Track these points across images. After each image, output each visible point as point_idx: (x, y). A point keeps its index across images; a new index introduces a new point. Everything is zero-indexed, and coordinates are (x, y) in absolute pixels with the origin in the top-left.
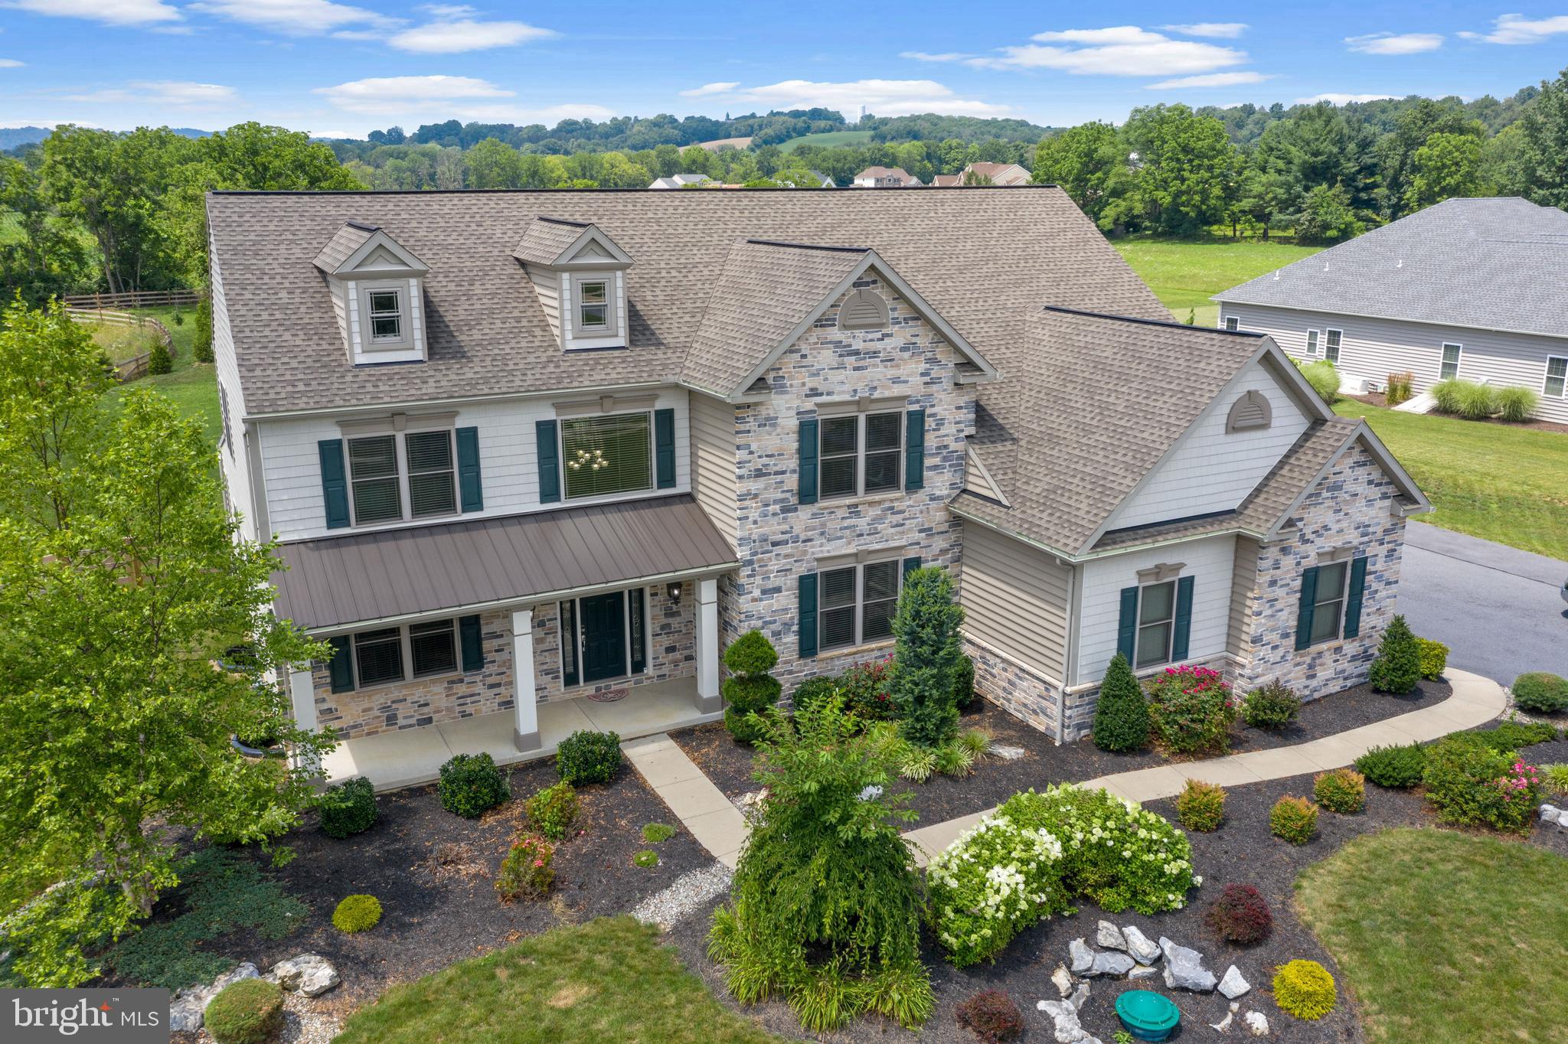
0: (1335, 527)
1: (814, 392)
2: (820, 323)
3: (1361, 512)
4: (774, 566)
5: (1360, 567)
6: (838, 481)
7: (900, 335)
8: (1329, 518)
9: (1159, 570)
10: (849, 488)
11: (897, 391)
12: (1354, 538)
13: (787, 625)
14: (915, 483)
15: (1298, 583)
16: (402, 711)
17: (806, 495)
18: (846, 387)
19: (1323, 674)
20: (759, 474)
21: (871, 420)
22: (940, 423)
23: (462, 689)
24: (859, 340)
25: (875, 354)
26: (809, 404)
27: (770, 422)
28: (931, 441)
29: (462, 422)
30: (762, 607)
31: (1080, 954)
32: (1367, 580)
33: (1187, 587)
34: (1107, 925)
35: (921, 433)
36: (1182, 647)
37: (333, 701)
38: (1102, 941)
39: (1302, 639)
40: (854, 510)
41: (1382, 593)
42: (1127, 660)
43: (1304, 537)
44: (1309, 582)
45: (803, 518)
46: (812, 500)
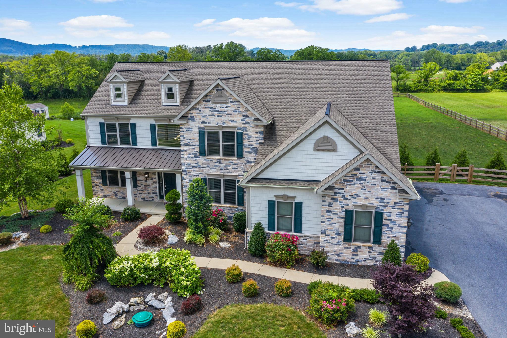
0: (363, 196)
1: (204, 122)
2: (205, 101)
4: (193, 173)
5: (379, 216)
6: (214, 151)
7: (233, 107)
8: (359, 192)
9: (283, 197)
10: (218, 153)
11: (233, 125)
12: (376, 203)
14: (240, 156)
15: (343, 215)
16: (119, 194)
17: (202, 153)
18: (214, 122)
19: (361, 256)
20: (187, 145)
21: (224, 133)
22: (250, 137)
24: (218, 107)
25: (224, 112)
26: (202, 126)
27: (190, 129)
28: (246, 142)
29: (132, 121)
31: (150, 297)
32: (384, 222)
33: (299, 206)
34: (166, 294)
35: (242, 139)
36: (298, 228)
37: (103, 187)
38: (160, 297)
39: (348, 238)
40: (219, 161)
41: (396, 229)
42: (271, 227)
43: (344, 196)
44: (349, 215)
45: (201, 160)
46: (205, 156)
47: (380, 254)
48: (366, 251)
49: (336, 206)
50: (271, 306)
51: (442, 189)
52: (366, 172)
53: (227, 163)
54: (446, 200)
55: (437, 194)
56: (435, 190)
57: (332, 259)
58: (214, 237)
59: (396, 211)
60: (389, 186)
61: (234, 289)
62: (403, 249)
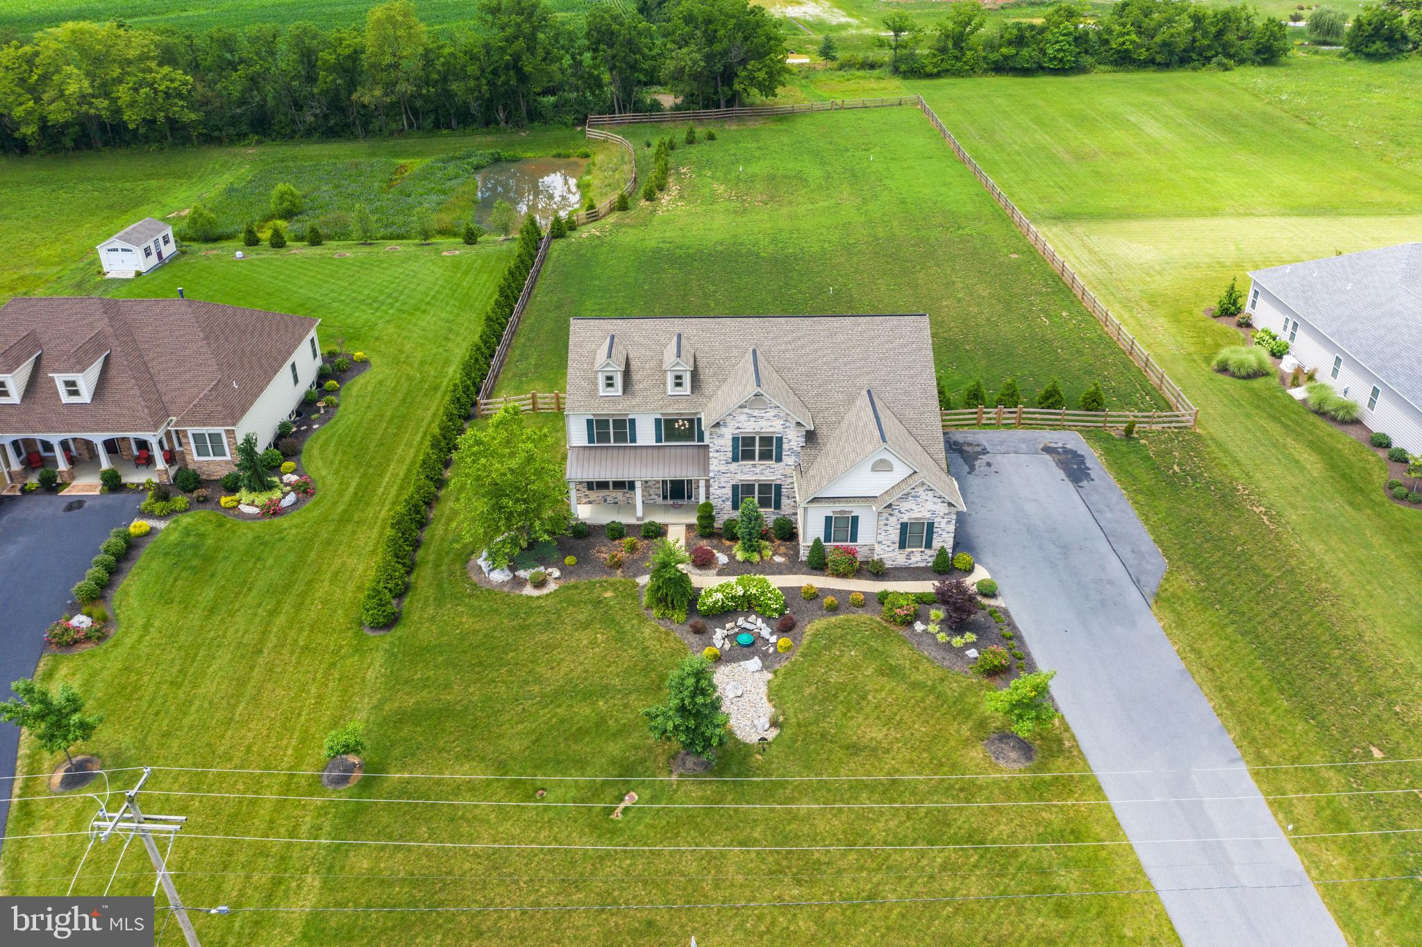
0: (916, 510)
1: (738, 428)
2: (740, 407)
3: (930, 506)
4: (723, 480)
5: (931, 526)
6: (748, 455)
7: (772, 412)
8: (914, 507)
9: (840, 512)
10: (753, 459)
11: (771, 430)
12: (928, 515)
13: (728, 499)
14: (779, 459)
15: (899, 526)
16: (608, 499)
17: (735, 459)
18: (751, 427)
19: (914, 559)
20: (717, 451)
21: (761, 438)
22: (790, 441)
23: (628, 495)
24: (756, 413)
25: (762, 417)
26: (737, 431)
27: (721, 436)
28: (785, 446)
29: (630, 417)
30: (719, 492)
31: (741, 621)
32: (935, 530)
33: (855, 520)
34: (754, 616)
35: (782, 444)
36: (854, 538)
37: (587, 492)
38: (749, 620)
39: (902, 546)
40: (754, 466)
41: (945, 535)
42: (827, 539)
43: (900, 512)
44: (904, 527)
45: (734, 466)
46: (738, 461)
47: (931, 556)
48: (918, 555)
49: (893, 520)
50: (851, 616)
51: (985, 443)
52: (921, 491)
53: (762, 467)
54: (989, 464)
55: (979, 453)
56: (978, 445)
57: (888, 564)
58: (768, 553)
59: (946, 520)
60: (940, 500)
61: (812, 606)
62: (950, 551)
